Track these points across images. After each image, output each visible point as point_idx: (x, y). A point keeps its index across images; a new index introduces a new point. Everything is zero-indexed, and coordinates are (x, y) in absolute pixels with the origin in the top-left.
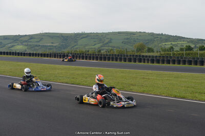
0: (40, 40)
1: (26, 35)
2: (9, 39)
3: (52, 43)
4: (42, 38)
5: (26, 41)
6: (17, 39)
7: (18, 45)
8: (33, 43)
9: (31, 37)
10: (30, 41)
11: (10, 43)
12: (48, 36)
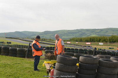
0: (106, 32)
1: (99, 29)
2: (89, 31)
3: (113, 34)
4: (107, 31)
5: (98, 32)
6: (93, 31)
7: (94, 34)
8: (102, 34)
9: (101, 30)
10: (100, 32)
11: (90, 33)
12: (111, 30)
